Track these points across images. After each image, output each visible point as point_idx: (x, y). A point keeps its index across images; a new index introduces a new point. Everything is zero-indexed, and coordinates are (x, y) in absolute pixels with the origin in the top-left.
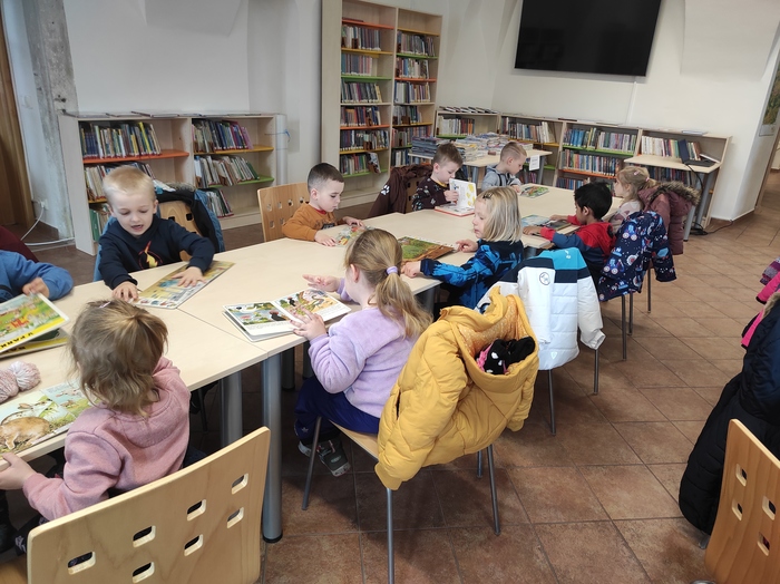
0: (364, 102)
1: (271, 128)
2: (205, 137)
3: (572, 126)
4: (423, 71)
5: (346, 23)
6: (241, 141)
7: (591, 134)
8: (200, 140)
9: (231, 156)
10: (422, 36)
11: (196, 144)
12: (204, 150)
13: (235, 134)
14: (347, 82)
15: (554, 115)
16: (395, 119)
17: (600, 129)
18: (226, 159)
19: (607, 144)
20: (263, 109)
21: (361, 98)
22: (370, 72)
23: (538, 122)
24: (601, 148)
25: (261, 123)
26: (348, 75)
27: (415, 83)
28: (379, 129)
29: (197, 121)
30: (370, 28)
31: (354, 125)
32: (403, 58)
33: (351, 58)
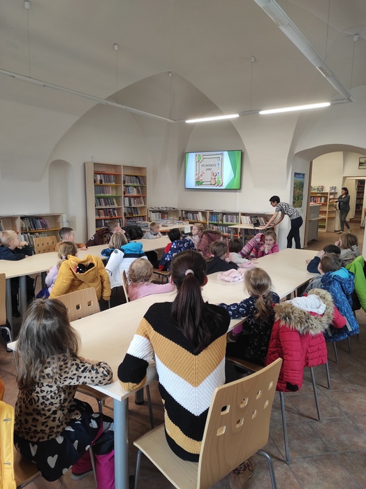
0: (108, 207)
1: (60, 220)
2: (26, 224)
3: (212, 213)
4: (138, 192)
5: (96, 173)
6: (44, 226)
7: (220, 216)
8: (24, 226)
9: (39, 233)
10: (136, 177)
11: (22, 228)
12: (26, 230)
13: (42, 223)
14: (98, 198)
15: (203, 209)
16: (125, 214)
17: (224, 214)
18: (37, 234)
19: (227, 221)
20: (56, 212)
21: (106, 205)
22: (111, 193)
23: (197, 212)
24: (225, 222)
25: (55, 218)
26: (99, 195)
27: (135, 197)
28: (117, 218)
29: (23, 218)
30: (109, 175)
31: (103, 217)
32: (127, 186)
33: (99, 187)
